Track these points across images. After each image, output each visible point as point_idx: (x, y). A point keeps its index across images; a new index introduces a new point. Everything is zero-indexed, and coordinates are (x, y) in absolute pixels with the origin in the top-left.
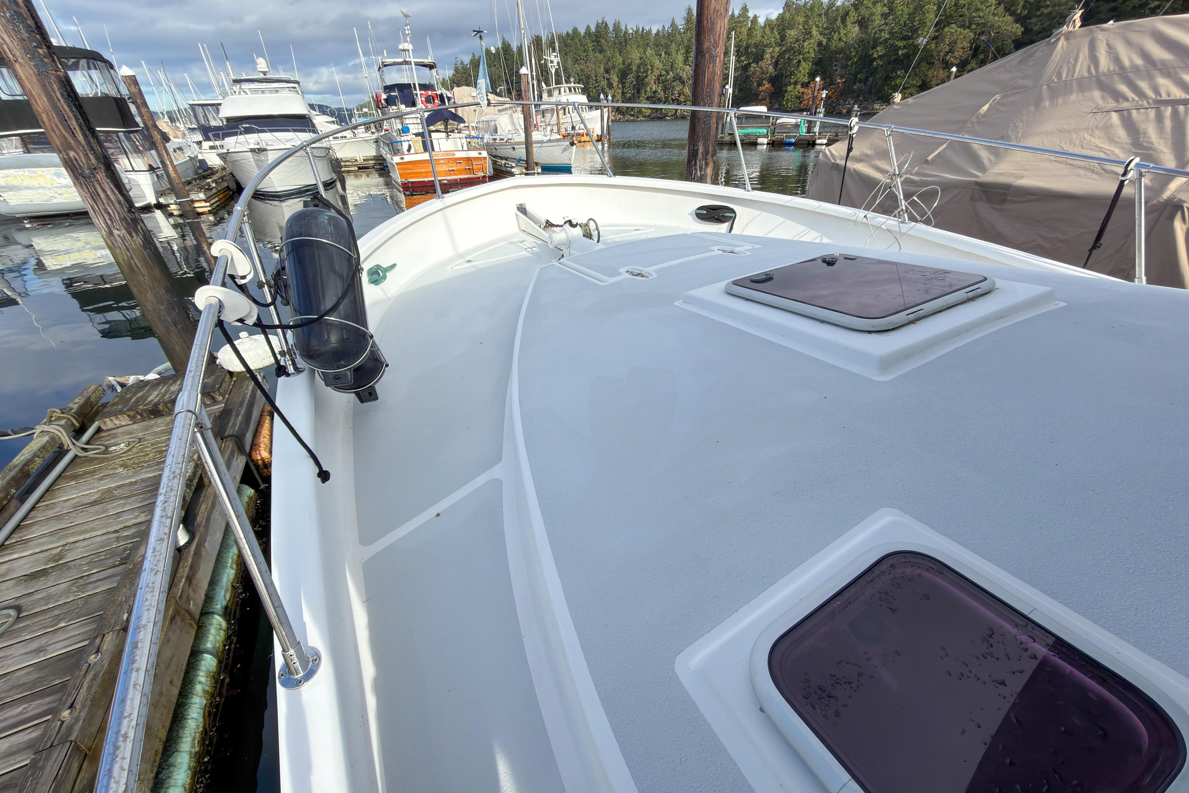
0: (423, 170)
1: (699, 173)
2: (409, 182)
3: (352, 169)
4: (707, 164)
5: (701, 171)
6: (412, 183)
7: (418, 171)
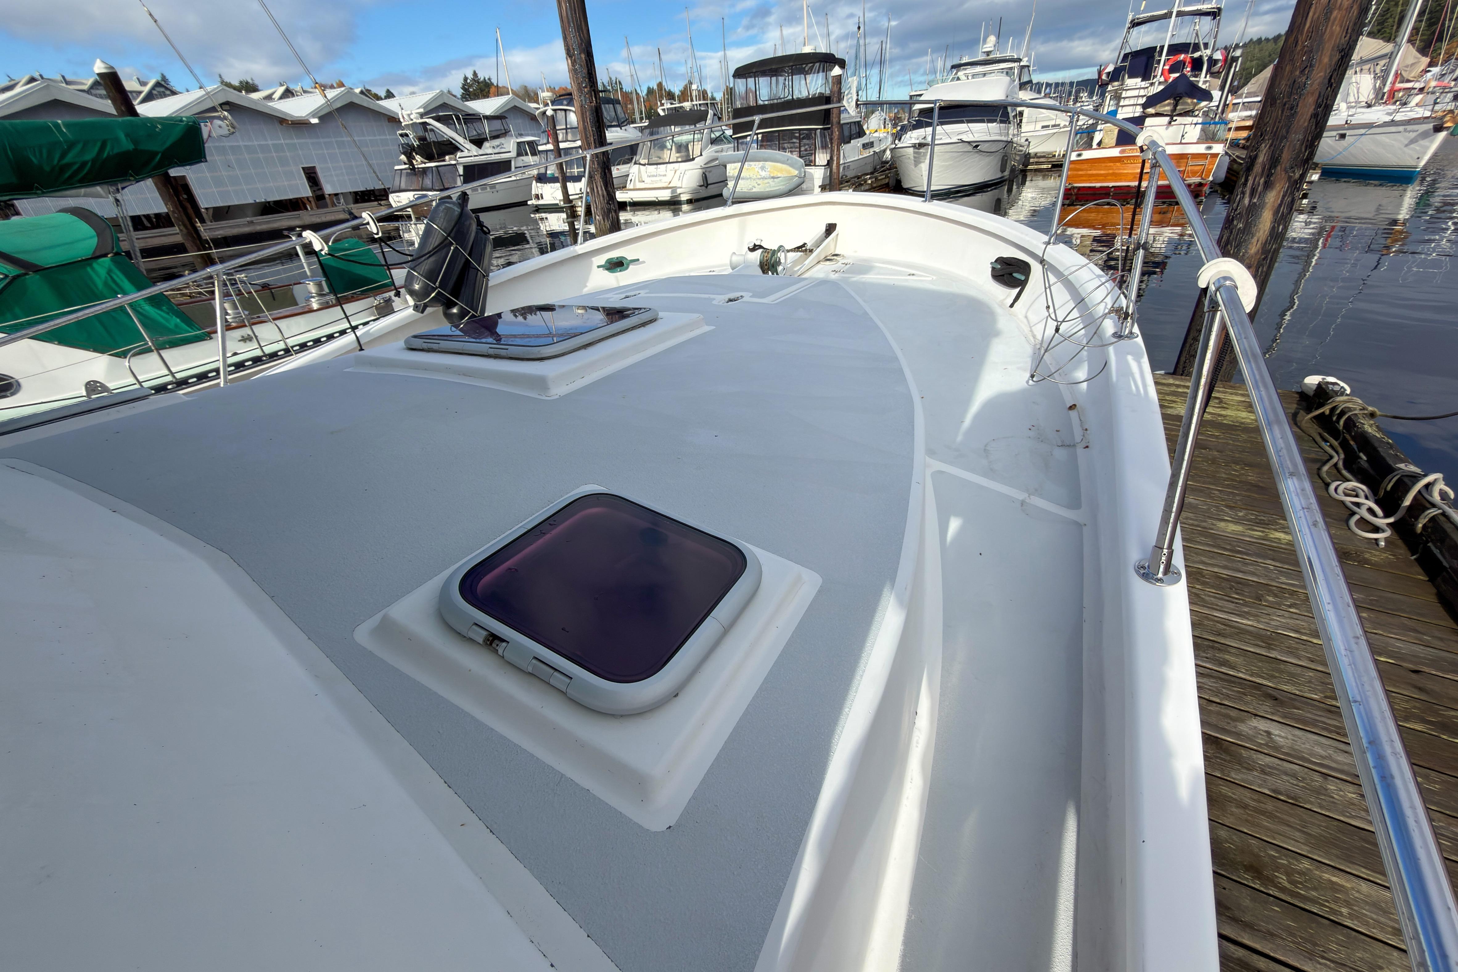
0: (1102, 172)
1: (1246, 201)
2: (1074, 188)
3: (1045, 166)
4: (1268, 185)
5: (1252, 195)
6: (1079, 188)
7: (1094, 172)
